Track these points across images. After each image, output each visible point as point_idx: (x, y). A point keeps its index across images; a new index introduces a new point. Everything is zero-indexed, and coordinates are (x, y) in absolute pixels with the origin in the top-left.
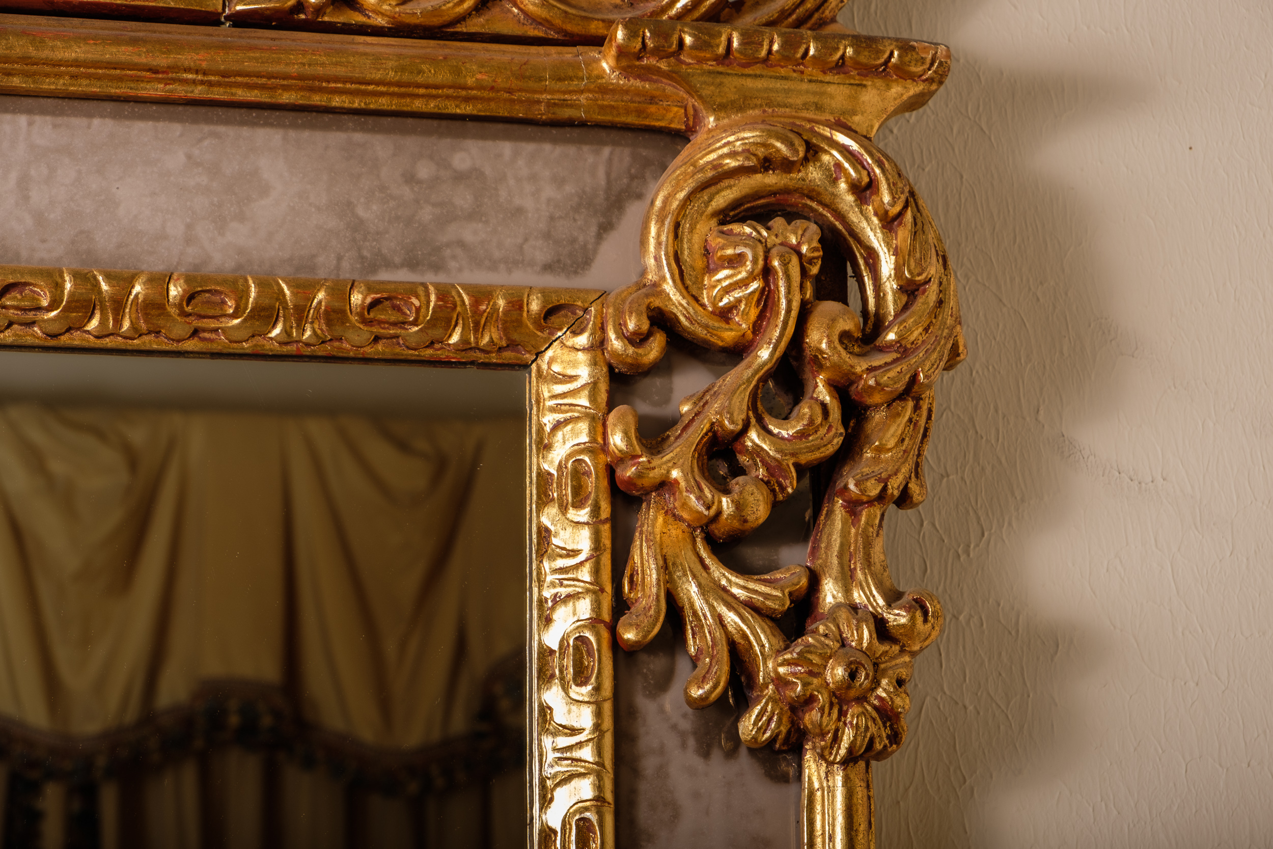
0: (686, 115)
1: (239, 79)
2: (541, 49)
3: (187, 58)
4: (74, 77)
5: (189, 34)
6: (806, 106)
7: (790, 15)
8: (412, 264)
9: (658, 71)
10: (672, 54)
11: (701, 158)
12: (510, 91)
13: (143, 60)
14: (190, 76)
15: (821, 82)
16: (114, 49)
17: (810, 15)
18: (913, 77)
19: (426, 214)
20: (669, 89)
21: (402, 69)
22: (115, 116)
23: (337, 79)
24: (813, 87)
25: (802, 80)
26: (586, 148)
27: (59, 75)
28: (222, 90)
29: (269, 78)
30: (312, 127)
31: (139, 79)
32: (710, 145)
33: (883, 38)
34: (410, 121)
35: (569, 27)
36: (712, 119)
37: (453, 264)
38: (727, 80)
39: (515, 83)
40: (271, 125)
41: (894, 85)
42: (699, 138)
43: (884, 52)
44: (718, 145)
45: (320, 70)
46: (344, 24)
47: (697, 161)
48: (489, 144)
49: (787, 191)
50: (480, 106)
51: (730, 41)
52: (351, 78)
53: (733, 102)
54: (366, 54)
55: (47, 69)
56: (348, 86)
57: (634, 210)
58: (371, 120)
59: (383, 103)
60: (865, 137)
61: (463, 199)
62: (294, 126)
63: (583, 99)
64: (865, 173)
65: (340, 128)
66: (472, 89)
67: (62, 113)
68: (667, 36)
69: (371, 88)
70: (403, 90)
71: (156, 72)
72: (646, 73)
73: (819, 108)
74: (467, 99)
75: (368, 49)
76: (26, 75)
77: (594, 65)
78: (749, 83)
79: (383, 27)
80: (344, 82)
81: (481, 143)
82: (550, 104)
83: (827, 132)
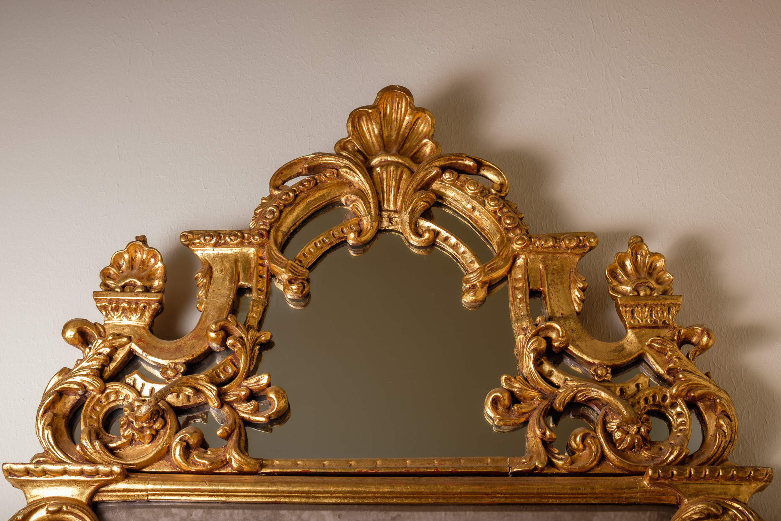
0: (676, 499)
1: (516, 495)
2: (621, 478)
3: (498, 489)
4: (460, 498)
5: (498, 480)
6: (721, 494)
7: (711, 459)
9: (665, 484)
10: (670, 478)
11: (684, 515)
12: (612, 494)
13: (483, 491)
14: (499, 495)
15: (726, 484)
16: (473, 488)
17: (718, 459)
18: (760, 480)
20: (669, 490)
21: (573, 489)
22: (474, 510)
23: (550, 493)
24: (723, 486)
25: (718, 484)
26: (641, 513)
27: (455, 498)
28: (510, 499)
29: (527, 495)
30: (542, 510)
31: (482, 498)
32: (687, 510)
33: (747, 467)
34: (577, 506)
35: (631, 469)
36: (686, 500)
38: (691, 486)
39: (613, 491)
40: (528, 511)
41: (753, 483)
42: (682, 507)
43: (748, 472)
44: (690, 510)
45: (544, 491)
46: (551, 473)
47: (682, 516)
48: (606, 513)
50: (601, 500)
51: (690, 472)
52: (555, 493)
53: (693, 494)
54: (560, 484)
55: (451, 496)
56: (554, 495)
58: (563, 507)
59: (567, 501)
60: (744, 503)
62: (536, 510)
63: (638, 495)
64: (746, 518)
65: (552, 510)
66: (598, 494)
67: (456, 510)
68: (667, 472)
69: (562, 496)
70: (574, 496)
71: (488, 495)
72: (661, 485)
73: (725, 494)
74: (597, 498)
75: (560, 482)
76: (444, 498)
77: (641, 483)
78: (699, 486)
79: (565, 473)
80: (553, 494)
81: (602, 513)
82: (626, 498)
83: (730, 503)
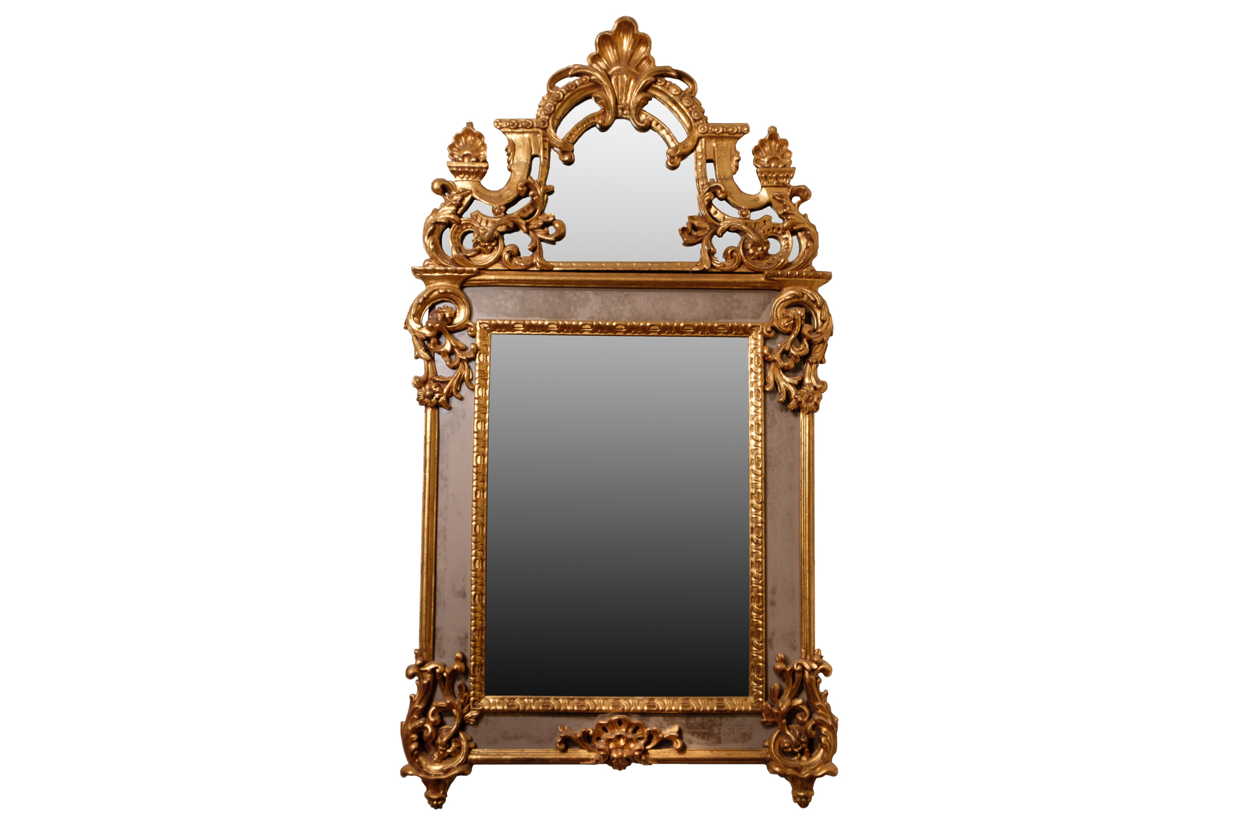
0: (780, 287)
1: (693, 283)
2: (750, 275)
3: (683, 280)
4: (662, 285)
5: (683, 275)
6: (803, 285)
8: (726, 318)
9: (773, 279)
10: (777, 276)
12: (745, 283)
13: (675, 281)
14: (685, 283)
16: (670, 279)
19: (729, 308)
20: (776, 283)
21: (724, 280)
26: (759, 294)
27: (660, 285)
28: (690, 286)
30: (707, 291)
31: (674, 284)
32: (784, 294)
34: (725, 290)
35: (756, 270)
36: (786, 288)
37: (734, 318)
40: (699, 291)
41: (821, 280)
42: (782, 292)
43: (819, 274)
44: (786, 293)
45: (708, 281)
46: (713, 272)
47: (781, 297)
49: (799, 302)
50: (739, 286)
51: (787, 274)
53: (788, 285)
55: (658, 283)
56: (713, 283)
57: (769, 306)
59: (720, 287)
61: (736, 305)
63: (758, 284)
65: (712, 292)
66: (737, 283)
67: (660, 291)
68: (775, 272)
69: (718, 283)
70: (724, 284)
71: (678, 283)
72: (771, 280)
73: (805, 285)
74: (737, 285)
75: (717, 277)
76: (653, 284)
81: (739, 294)
82: (751, 285)
83: (807, 290)
